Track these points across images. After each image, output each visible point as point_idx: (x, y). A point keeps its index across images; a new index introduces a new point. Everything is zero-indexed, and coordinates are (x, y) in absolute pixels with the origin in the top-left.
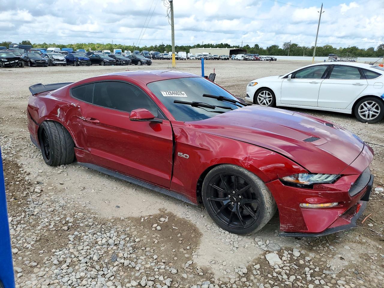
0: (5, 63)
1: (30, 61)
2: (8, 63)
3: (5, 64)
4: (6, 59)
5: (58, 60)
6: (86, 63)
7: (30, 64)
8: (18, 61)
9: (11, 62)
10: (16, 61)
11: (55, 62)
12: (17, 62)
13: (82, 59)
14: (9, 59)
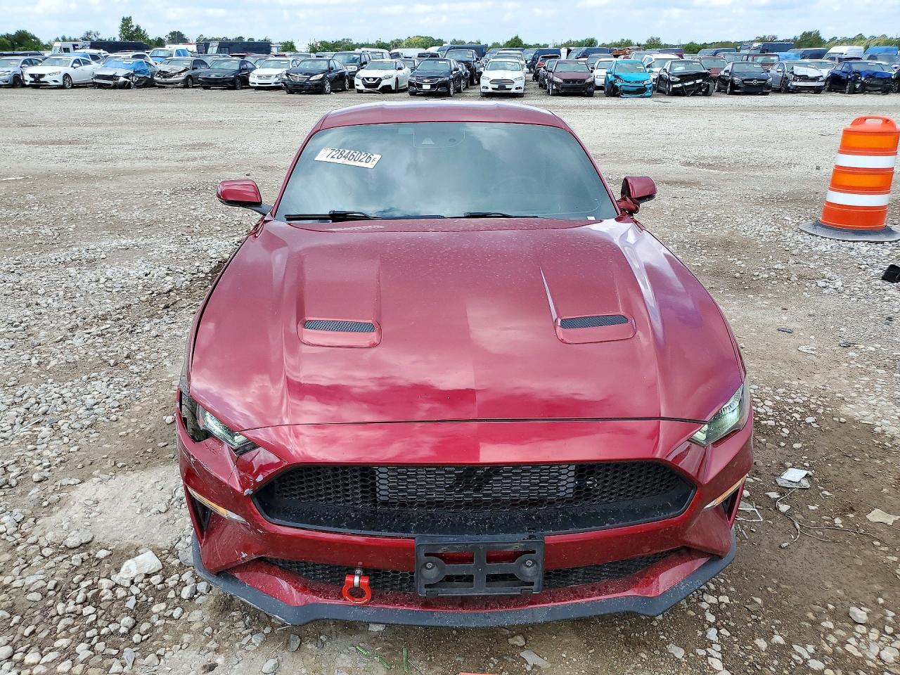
0: (675, 86)
1: (732, 81)
2: (680, 85)
3: (673, 88)
4: (679, 77)
5: (805, 78)
6: (877, 86)
7: (731, 89)
8: (701, 80)
9: (686, 84)
10: (698, 81)
11: (795, 84)
12: (700, 83)
13: (871, 77)
14: (684, 77)
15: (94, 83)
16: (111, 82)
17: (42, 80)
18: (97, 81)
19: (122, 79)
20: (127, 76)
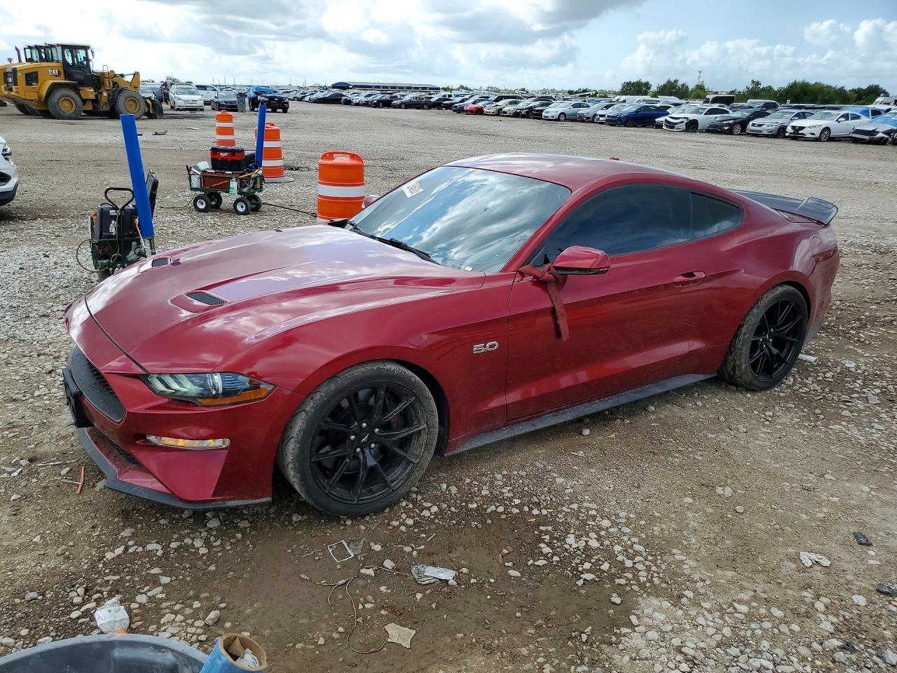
15: (851, 137)
16: (867, 137)
17: (800, 132)
18: (854, 135)
19: (880, 135)
20: (888, 133)
